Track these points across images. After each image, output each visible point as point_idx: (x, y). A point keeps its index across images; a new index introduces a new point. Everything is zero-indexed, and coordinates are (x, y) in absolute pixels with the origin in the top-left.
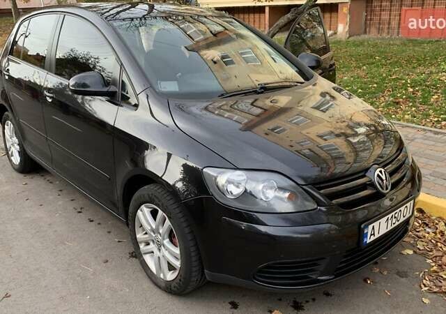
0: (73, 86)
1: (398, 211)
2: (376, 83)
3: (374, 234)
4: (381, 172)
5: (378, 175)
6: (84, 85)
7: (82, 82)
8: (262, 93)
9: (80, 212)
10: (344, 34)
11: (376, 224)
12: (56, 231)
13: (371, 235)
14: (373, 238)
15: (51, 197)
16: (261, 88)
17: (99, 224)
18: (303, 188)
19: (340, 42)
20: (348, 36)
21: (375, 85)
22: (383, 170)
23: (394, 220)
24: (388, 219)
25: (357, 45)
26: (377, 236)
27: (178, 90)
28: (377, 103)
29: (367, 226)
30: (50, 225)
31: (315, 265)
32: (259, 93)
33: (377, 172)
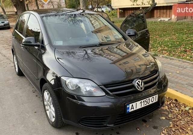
0: (23, 42)
1: (148, 99)
2: (179, 42)
3: (133, 108)
4: (139, 81)
5: (137, 83)
6: (30, 42)
7: (29, 41)
8: (99, 46)
9: (34, 92)
10: (175, 19)
11: (134, 104)
12: (22, 99)
13: (131, 108)
14: (132, 110)
15: (26, 86)
16: (99, 44)
17: (39, 97)
18: (100, 87)
19: (172, 23)
20: (176, 20)
21: (178, 43)
22: (140, 81)
23: (145, 103)
24: (141, 102)
25: (179, 24)
26: (135, 109)
27: (62, 44)
28: (176, 51)
29: (129, 104)
30: (21, 96)
31: (106, 119)
32: (98, 46)
33: (137, 81)
